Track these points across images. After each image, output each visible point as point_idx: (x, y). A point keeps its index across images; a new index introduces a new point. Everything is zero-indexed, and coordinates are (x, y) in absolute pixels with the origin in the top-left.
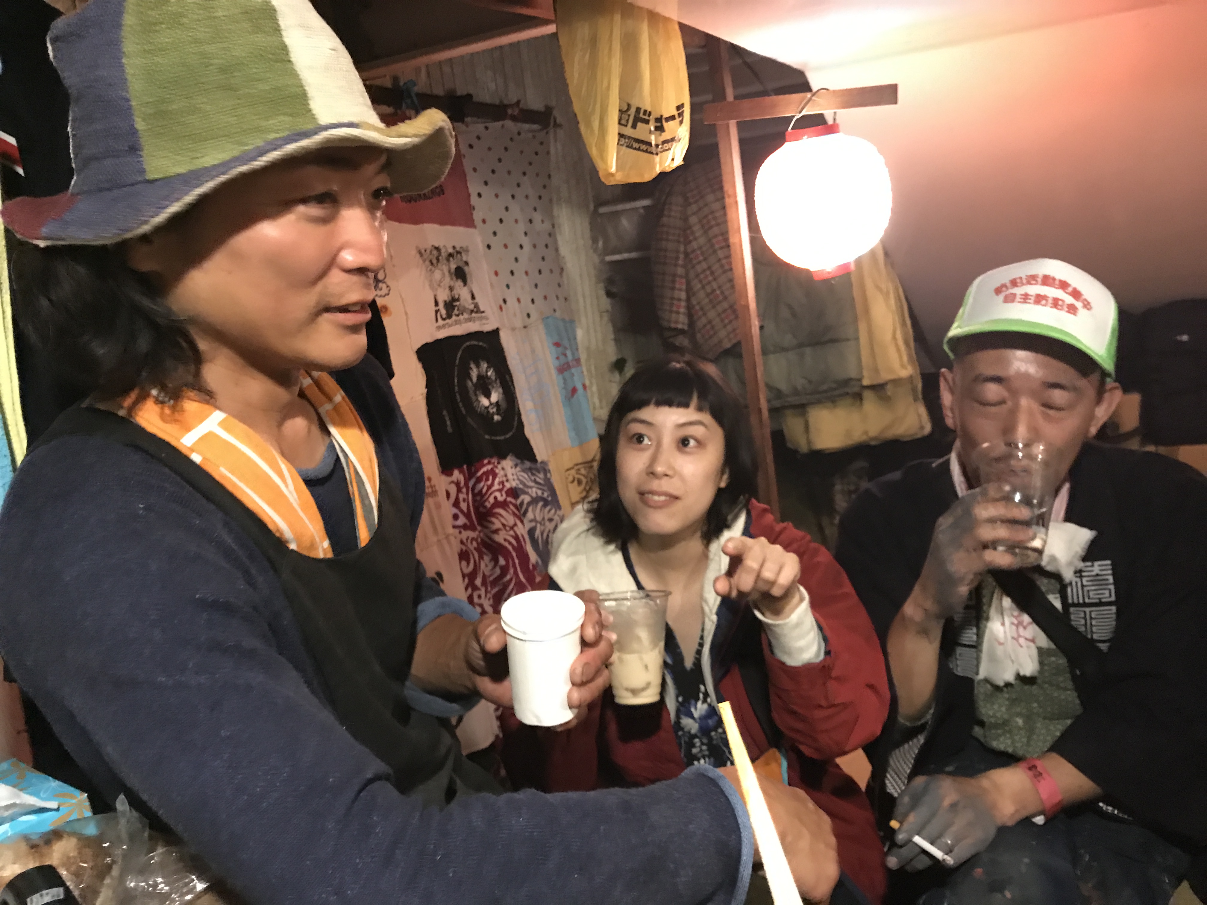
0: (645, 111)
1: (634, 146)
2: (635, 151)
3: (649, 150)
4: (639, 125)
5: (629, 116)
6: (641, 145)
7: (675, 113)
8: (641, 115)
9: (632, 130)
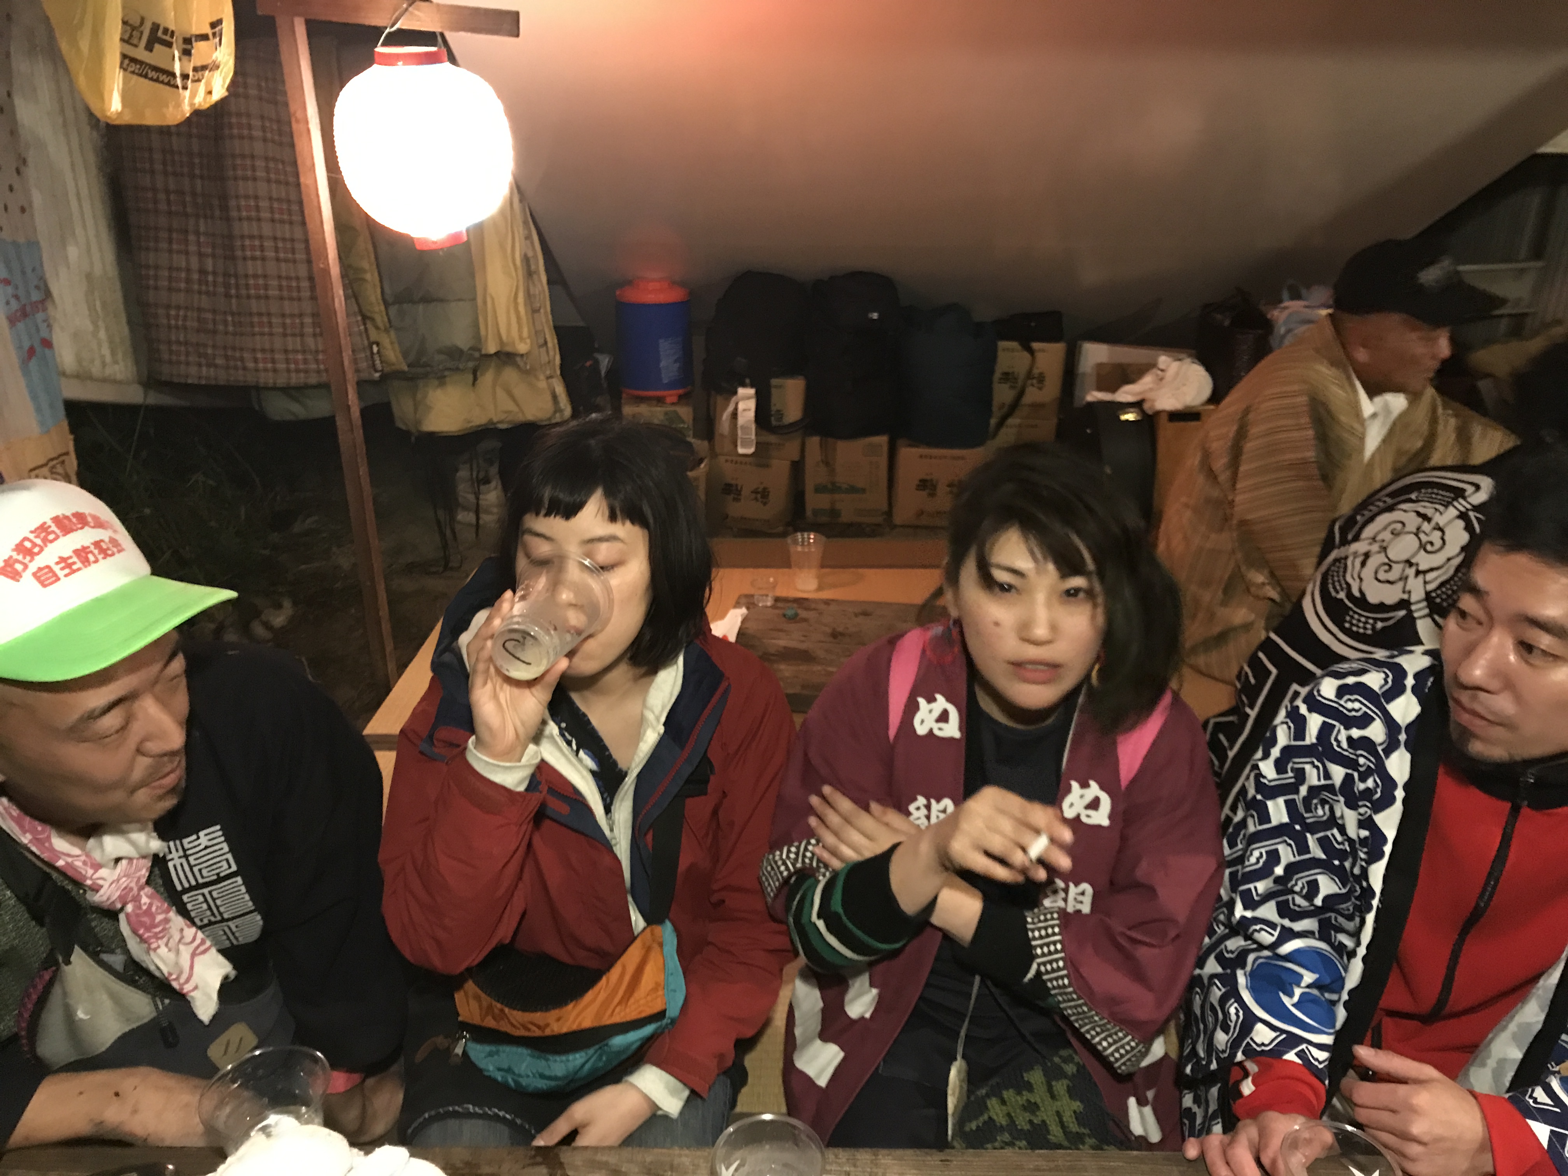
0: (166, 31)
1: (150, 76)
2: (151, 83)
3: (172, 83)
4: (157, 47)
5: (142, 33)
6: (161, 75)
7: (208, 30)
8: (160, 34)
9: (147, 53)
